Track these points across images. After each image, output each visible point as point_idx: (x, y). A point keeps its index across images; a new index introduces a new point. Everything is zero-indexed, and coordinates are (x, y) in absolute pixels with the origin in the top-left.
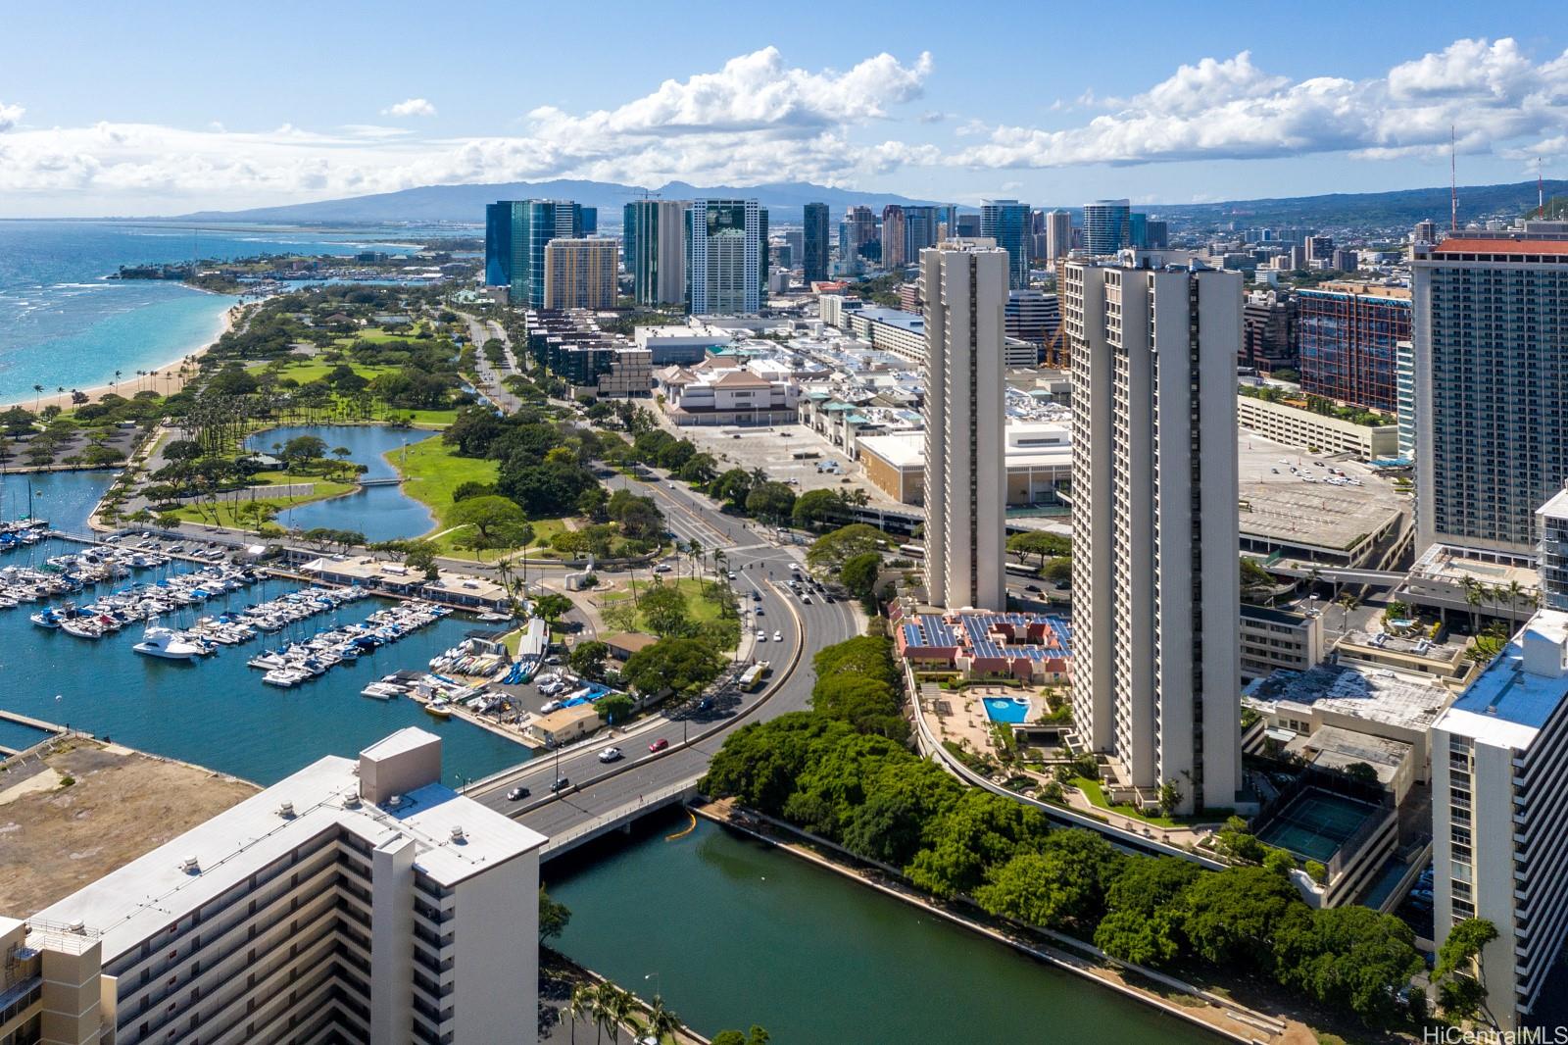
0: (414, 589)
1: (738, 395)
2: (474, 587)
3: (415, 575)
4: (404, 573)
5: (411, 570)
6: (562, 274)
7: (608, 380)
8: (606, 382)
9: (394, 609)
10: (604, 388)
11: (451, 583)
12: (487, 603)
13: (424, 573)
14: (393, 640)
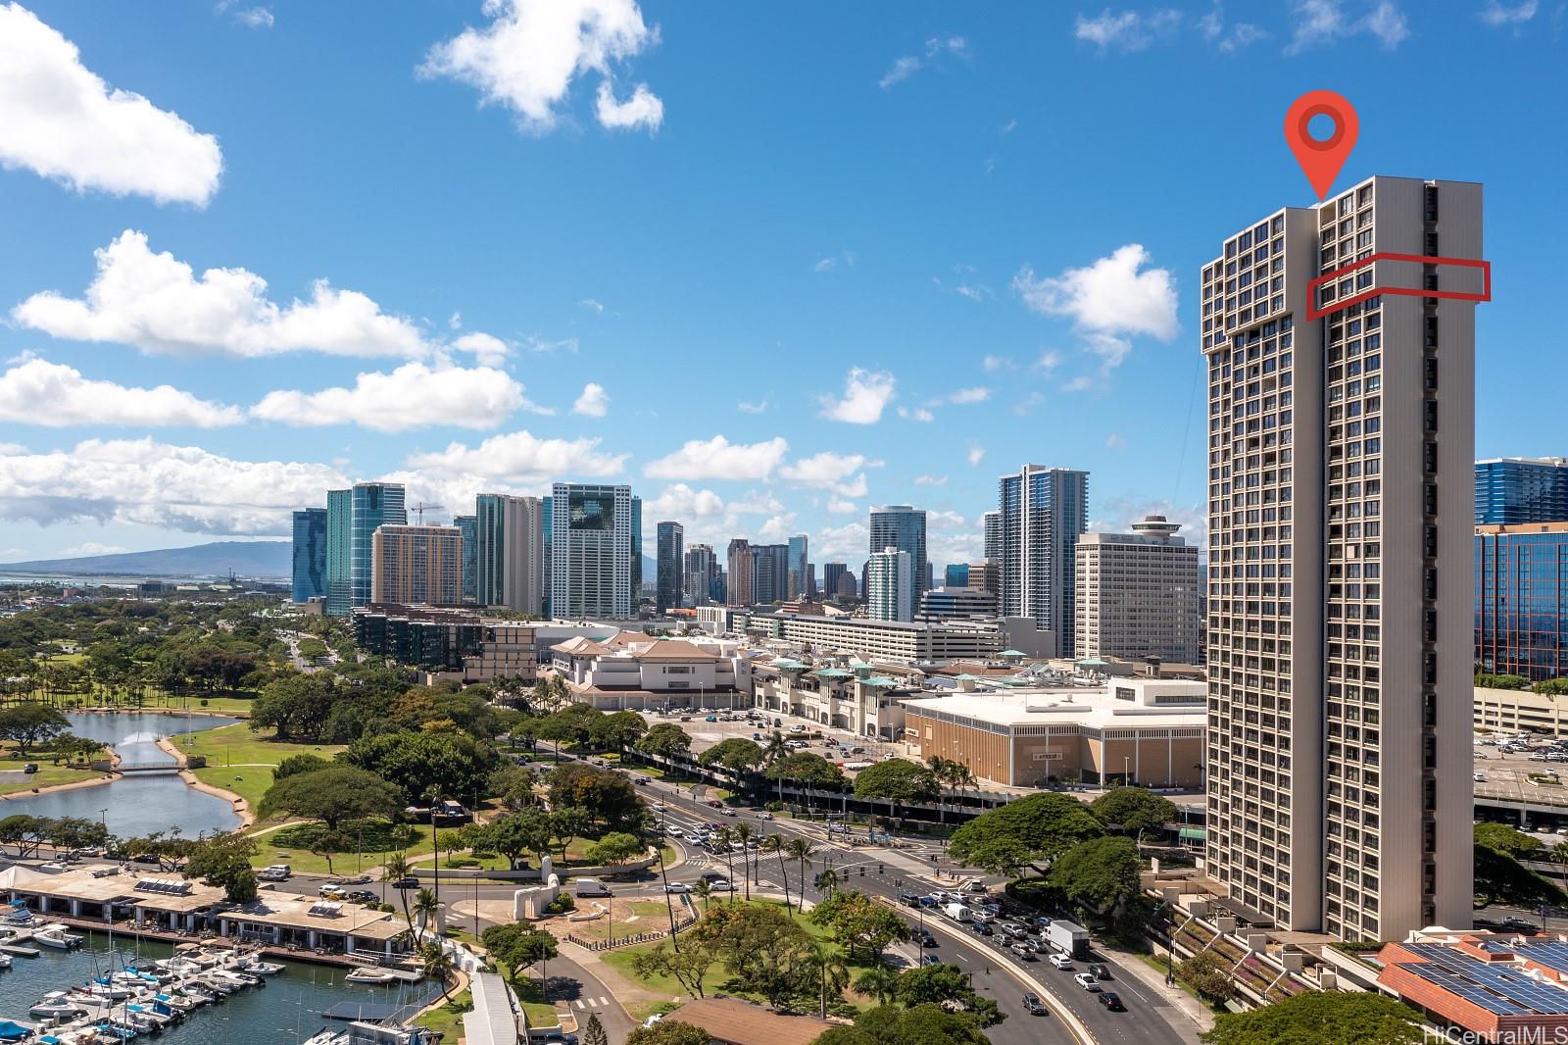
0: (205, 922)
1: (673, 671)
2: (333, 914)
3: (205, 894)
4: (184, 892)
5: (197, 885)
6: (395, 568)
7: (477, 664)
8: (475, 667)
9: (162, 963)
10: (472, 674)
11: (283, 907)
12: (363, 943)
13: (222, 893)
14: (155, 1031)
